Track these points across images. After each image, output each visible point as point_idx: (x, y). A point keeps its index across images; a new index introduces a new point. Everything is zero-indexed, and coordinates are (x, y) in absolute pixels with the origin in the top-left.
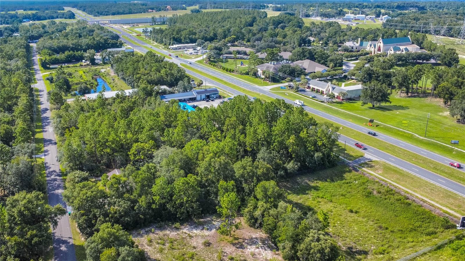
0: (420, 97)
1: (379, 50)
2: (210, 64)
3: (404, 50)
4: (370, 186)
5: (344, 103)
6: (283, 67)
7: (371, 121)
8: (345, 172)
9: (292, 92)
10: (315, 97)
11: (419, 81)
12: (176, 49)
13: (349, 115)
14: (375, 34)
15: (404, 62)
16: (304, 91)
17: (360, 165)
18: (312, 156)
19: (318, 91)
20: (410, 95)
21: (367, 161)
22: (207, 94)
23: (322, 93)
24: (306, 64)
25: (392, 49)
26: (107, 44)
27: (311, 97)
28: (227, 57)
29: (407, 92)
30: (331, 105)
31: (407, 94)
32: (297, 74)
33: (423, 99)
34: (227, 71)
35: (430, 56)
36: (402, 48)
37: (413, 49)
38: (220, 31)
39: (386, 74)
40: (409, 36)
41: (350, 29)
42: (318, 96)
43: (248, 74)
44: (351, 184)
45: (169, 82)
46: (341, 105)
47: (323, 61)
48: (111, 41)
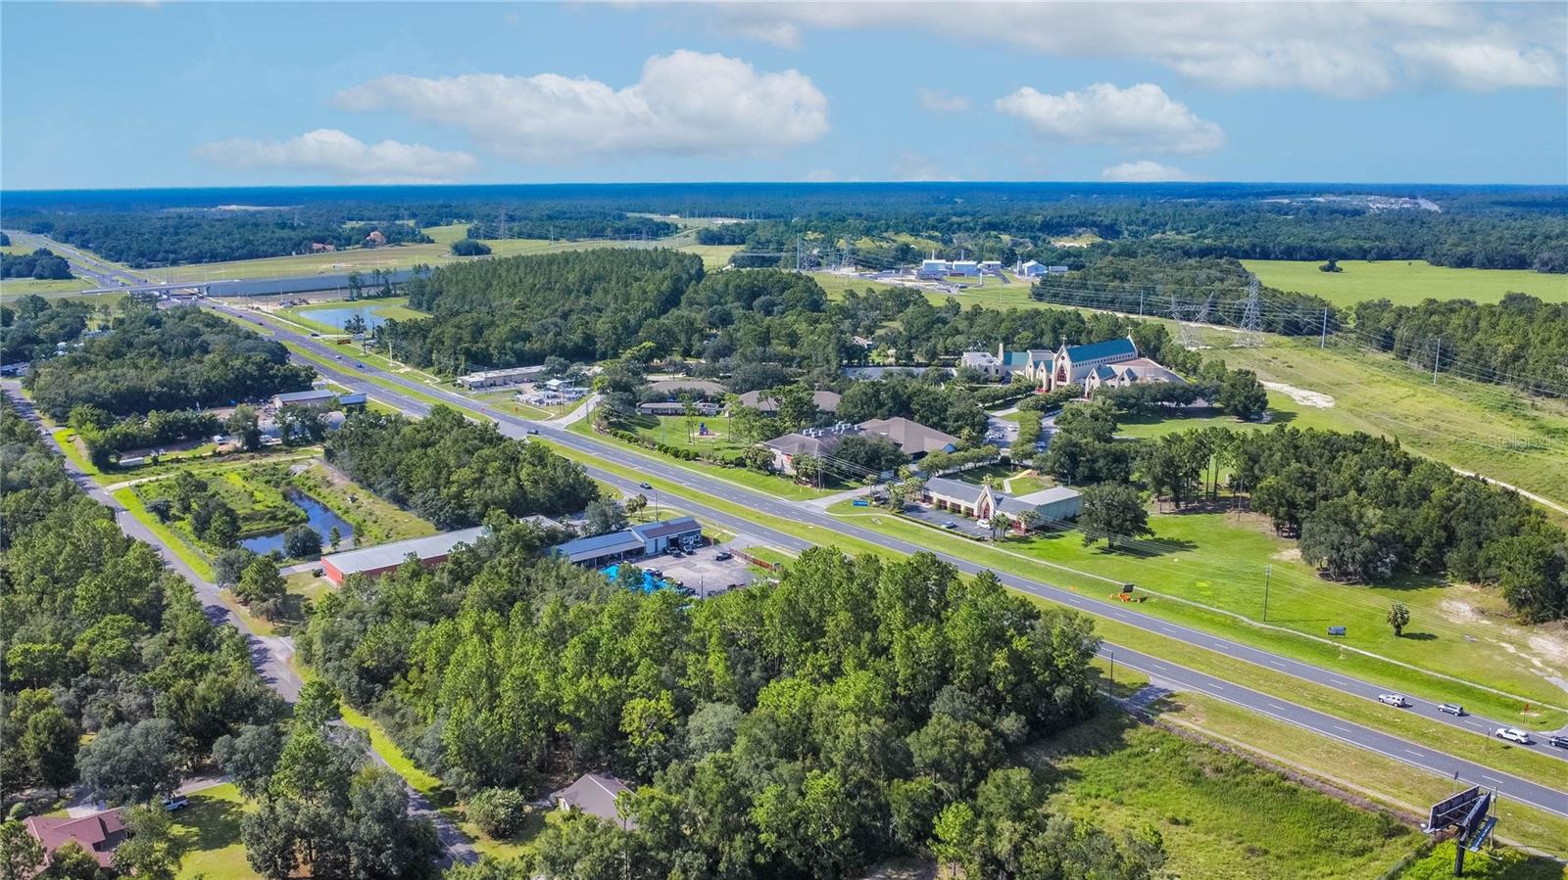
0: (1210, 512)
1: (1061, 377)
2: (615, 435)
3: (1126, 376)
4: (1192, 757)
5: (1034, 538)
6: (846, 444)
7: (1129, 589)
8: (1123, 728)
9: (886, 515)
10: (954, 527)
11: (1203, 472)
12: (480, 386)
13: (1061, 572)
14: (1034, 328)
15: (1134, 411)
16: (914, 509)
17: (1151, 706)
18: (1049, 696)
19: (956, 509)
20: (1182, 505)
21: (1162, 696)
22: (672, 536)
23: (969, 513)
24: (897, 431)
25: (1095, 375)
26: (266, 377)
27: (943, 527)
28: (655, 412)
29: (1176, 500)
30: (1009, 549)
31: (1178, 506)
32: (887, 461)
33: (1218, 516)
34: (676, 455)
35: (1193, 391)
36: (1119, 369)
37: (1148, 372)
38: (602, 325)
39: (1114, 454)
40: (1129, 337)
41: (955, 308)
42: (962, 523)
43: (744, 466)
44: (1148, 756)
45: (543, 503)
46: (1029, 546)
47: (935, 419)
48: (279, 370)
